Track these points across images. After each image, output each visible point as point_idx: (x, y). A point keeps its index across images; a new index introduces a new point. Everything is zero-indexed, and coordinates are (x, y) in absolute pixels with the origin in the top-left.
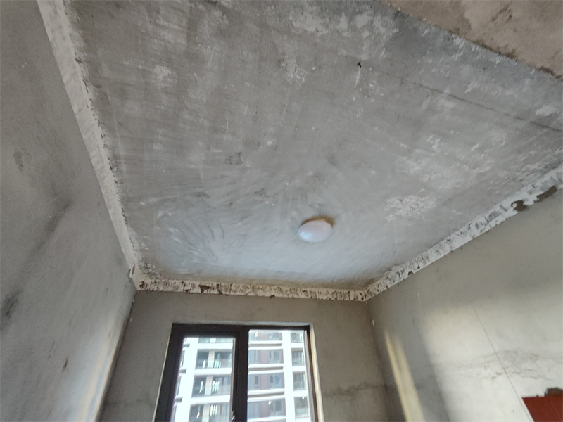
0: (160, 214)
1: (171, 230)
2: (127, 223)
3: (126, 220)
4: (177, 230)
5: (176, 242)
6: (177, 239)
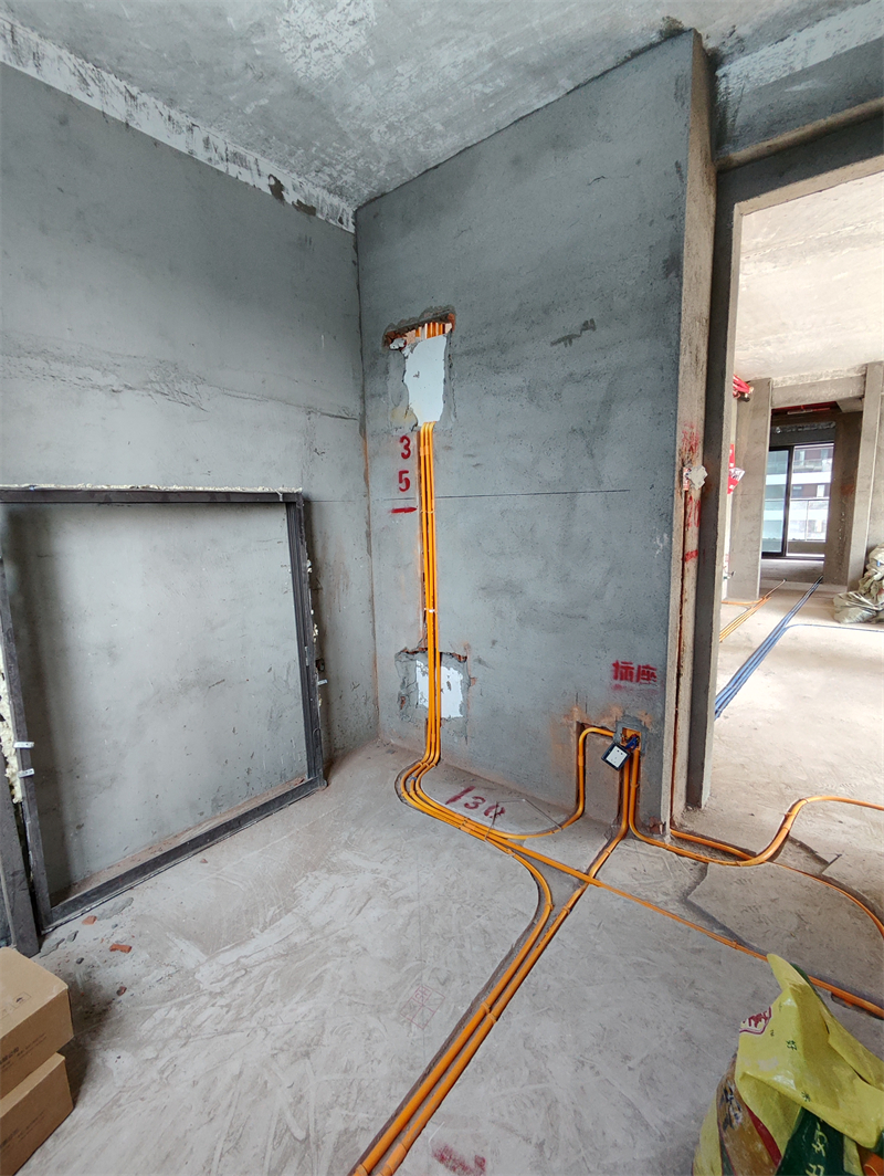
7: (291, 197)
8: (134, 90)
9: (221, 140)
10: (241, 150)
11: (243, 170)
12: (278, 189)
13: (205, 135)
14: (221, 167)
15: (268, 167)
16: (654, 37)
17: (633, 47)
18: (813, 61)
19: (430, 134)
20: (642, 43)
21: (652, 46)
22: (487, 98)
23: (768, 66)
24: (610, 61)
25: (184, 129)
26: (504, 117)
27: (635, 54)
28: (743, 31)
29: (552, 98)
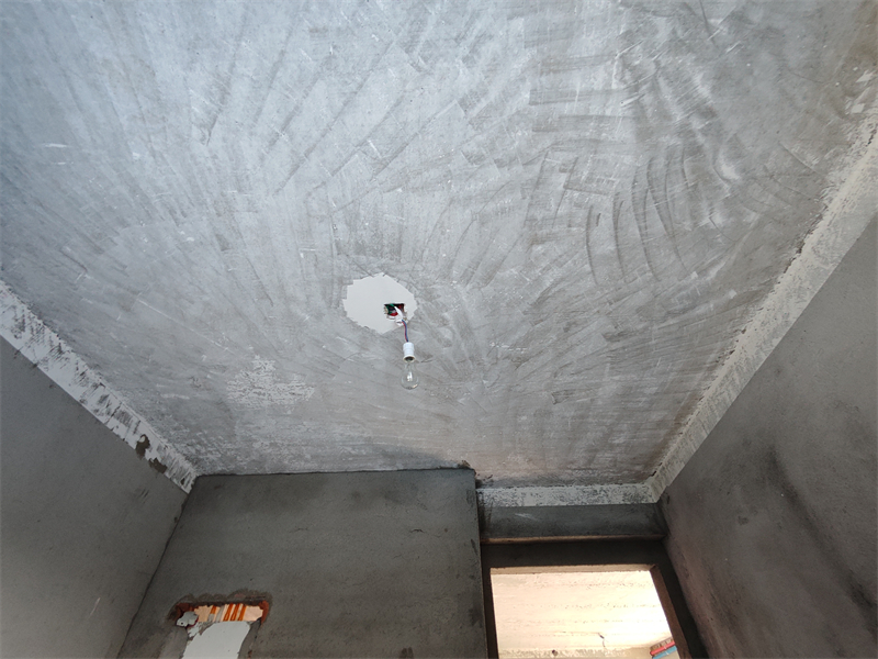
7: (150, 455)
8: (65, 348)
9: (117, 400)
10: (131, 412)
11: (122, 426)
12: (143, 446)
13: (106, 393)
14: (103, 419)
15: (146, 428)
16: (455, 466)
17: (443, 465)
18: (526, 505)
19: (300, 457)
20: (448, 465)
21: (452, 468)
22: (350, 455)
23: (504, 497)
24: (429, 466)
25: (90, 385)
26: (354, 467)
27: (442, 468)
28: (494, 478)
29: (389, 469)
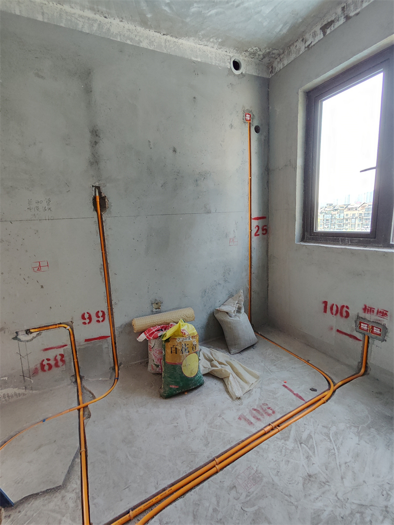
0: (167, 9)
1: (193, 10)
2: (177, 38)
3: (172, 36)
4: (195, 5)
5: (217, 14)
6: (213, 12)
